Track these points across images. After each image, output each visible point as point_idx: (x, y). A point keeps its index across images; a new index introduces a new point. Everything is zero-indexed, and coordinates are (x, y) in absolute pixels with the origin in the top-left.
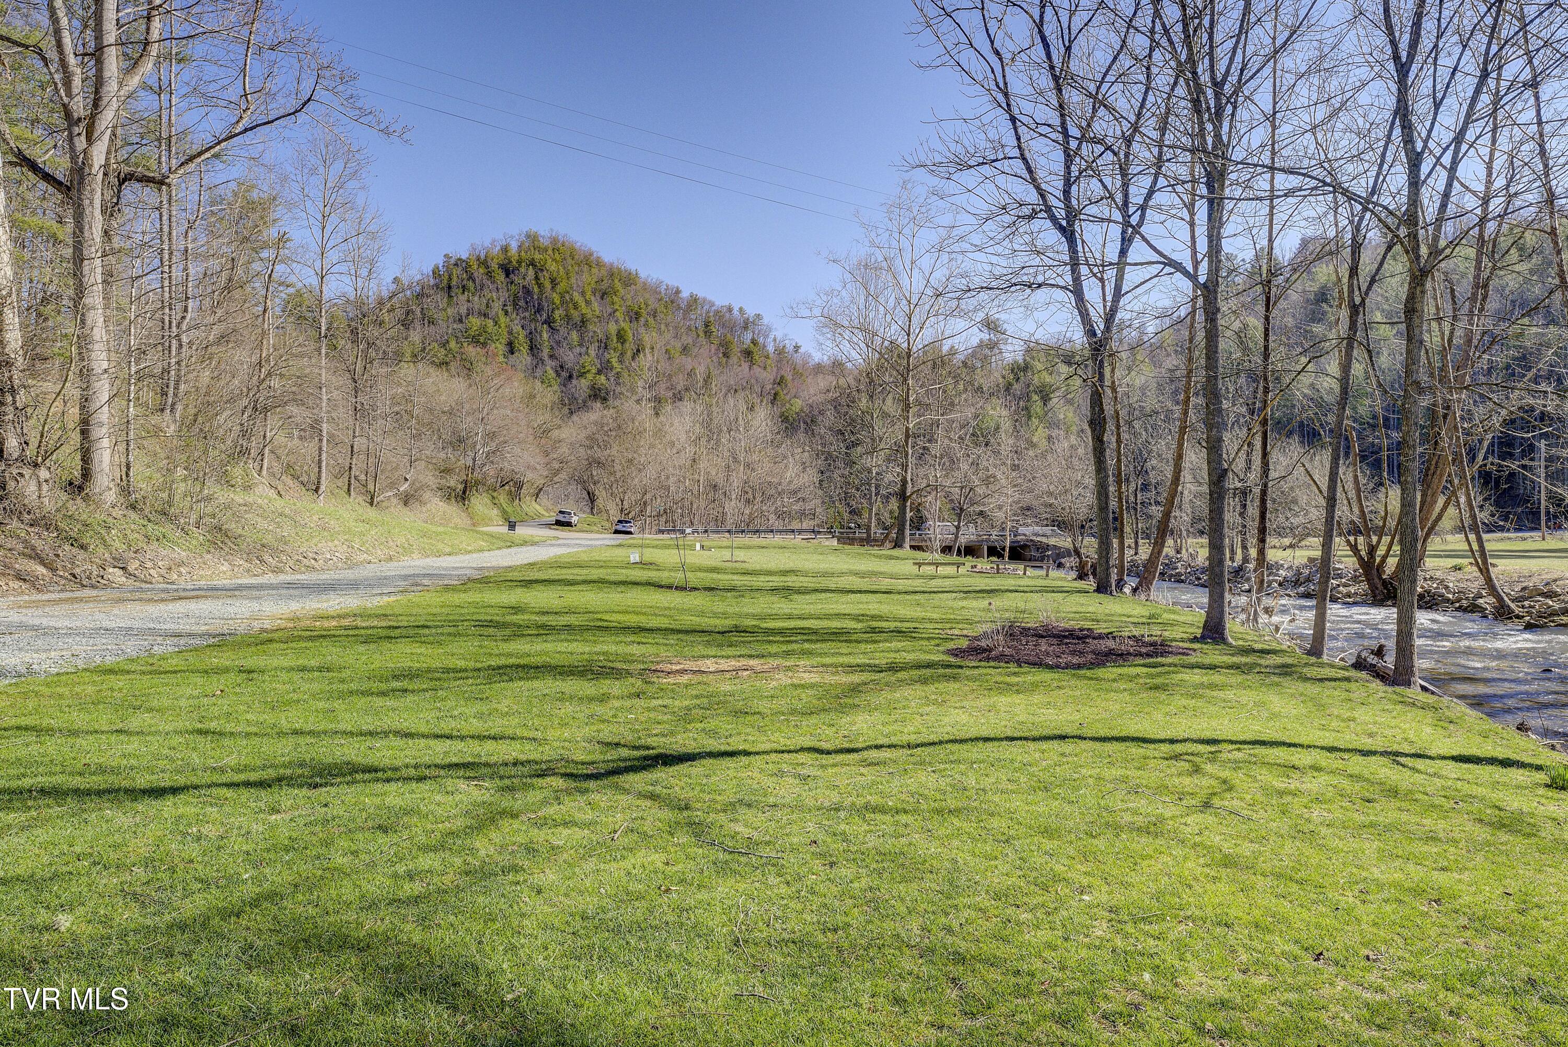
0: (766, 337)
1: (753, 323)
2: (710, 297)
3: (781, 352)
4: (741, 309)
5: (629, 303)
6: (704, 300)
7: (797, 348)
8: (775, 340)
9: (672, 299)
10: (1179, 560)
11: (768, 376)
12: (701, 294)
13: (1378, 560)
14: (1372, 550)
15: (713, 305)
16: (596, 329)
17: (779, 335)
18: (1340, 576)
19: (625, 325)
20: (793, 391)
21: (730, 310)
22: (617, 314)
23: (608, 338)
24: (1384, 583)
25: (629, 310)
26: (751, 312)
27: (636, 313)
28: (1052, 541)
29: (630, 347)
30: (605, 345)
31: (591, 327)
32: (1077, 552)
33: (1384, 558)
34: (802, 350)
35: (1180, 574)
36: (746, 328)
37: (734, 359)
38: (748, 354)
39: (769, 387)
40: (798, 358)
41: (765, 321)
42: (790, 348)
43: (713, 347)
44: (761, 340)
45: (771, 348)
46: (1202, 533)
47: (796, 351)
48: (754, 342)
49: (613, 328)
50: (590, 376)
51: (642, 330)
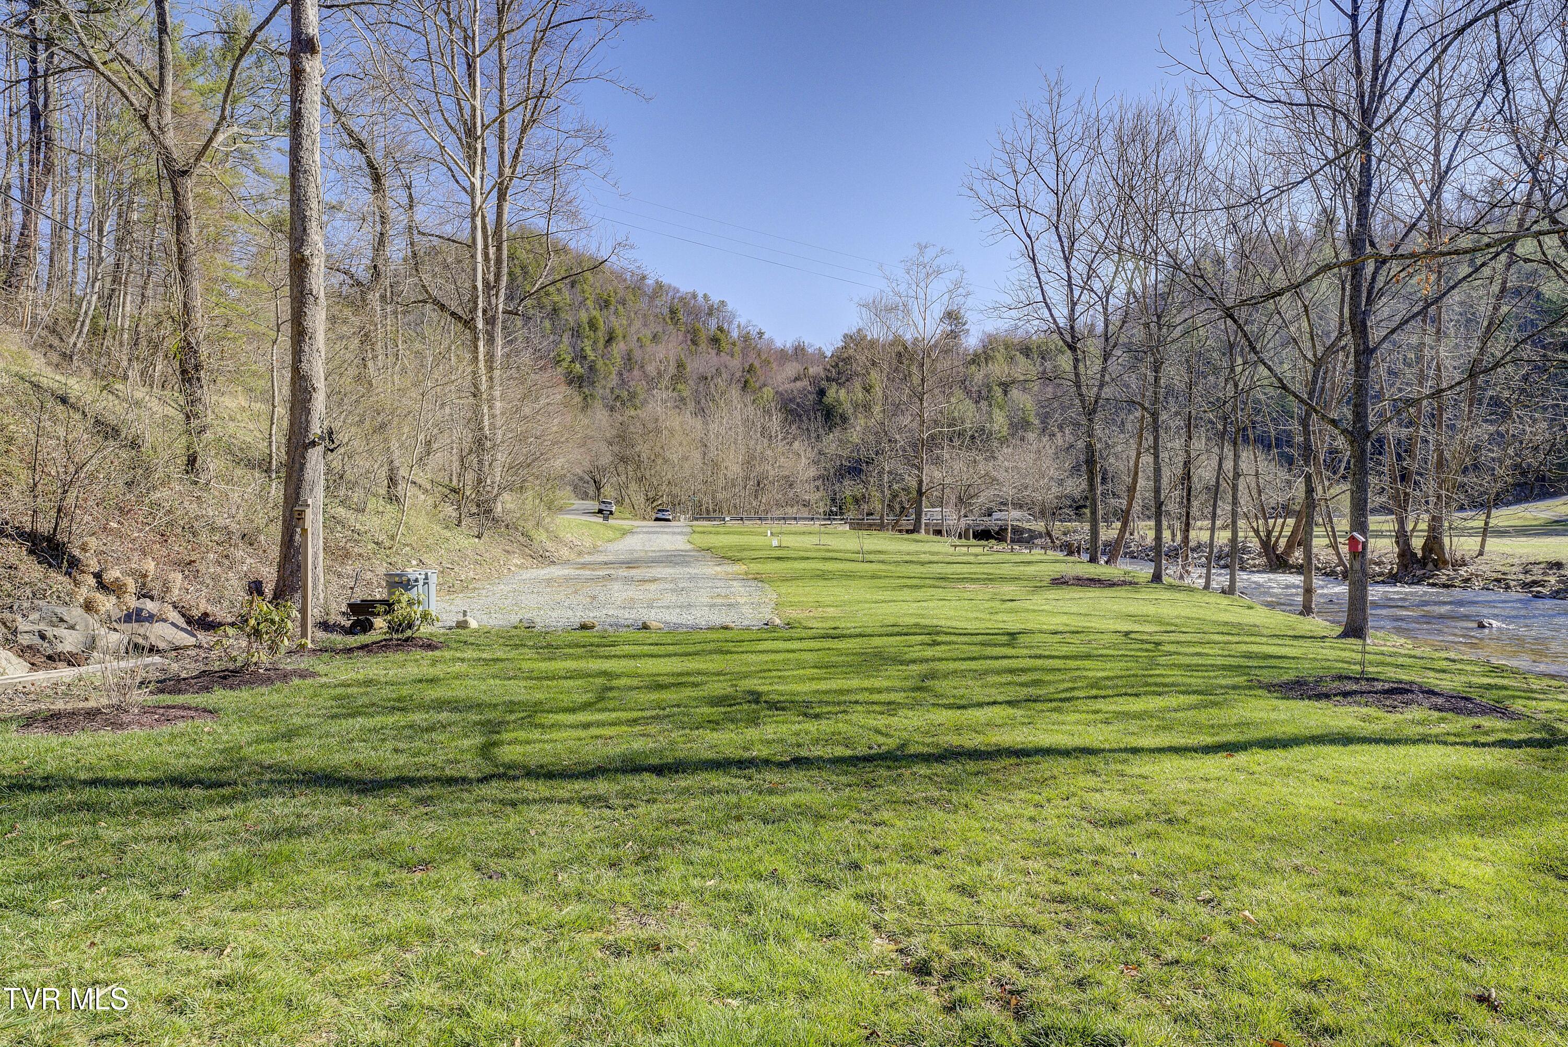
0: (730, 323)
1: (718, 309)
2: (675, 284)
3: (746, 338)
4: (705, 296)
5: (598, 291)
6: (670, 286)
7: (761, 334)
8: (739, 326)
9: (637, 287)
10: (1133, 540)
11: (735, 363)
12: (665, 280)
13: (1273, 539)
14: (1269, 534)
15: (678, 291)
16: (568, 317)
17: (743, 322)
18: (1249, 552)
19: (595, 313)
20: (762, 379)
21: (694, 296)
22: (588, 302)
23: (579, 326)
24: (1277, 556)
25: (599, 298)
26: (715, 299)
27: (606, 301)
28: (1026, 525)
29: (602, 335)
30: (577, 333)
31: (563, 315)
32: (1049, 534)
33: (1278, 539)
34: (766, 336)
35: (1133, 552)
36: (710, 314)
37: (703, 346)
38: (715, 341)
39: (738, 374)
40: (761, 344)
41: (730, 307)
42: (754, 333)
43: (681, 334)
44: (726, 326)
45: (735, 334)
46: (1149, 518)
47: (760, 338)
48: (720, 329)
49: (584, 316)
50: (565, 364)
51: (613, 318)
